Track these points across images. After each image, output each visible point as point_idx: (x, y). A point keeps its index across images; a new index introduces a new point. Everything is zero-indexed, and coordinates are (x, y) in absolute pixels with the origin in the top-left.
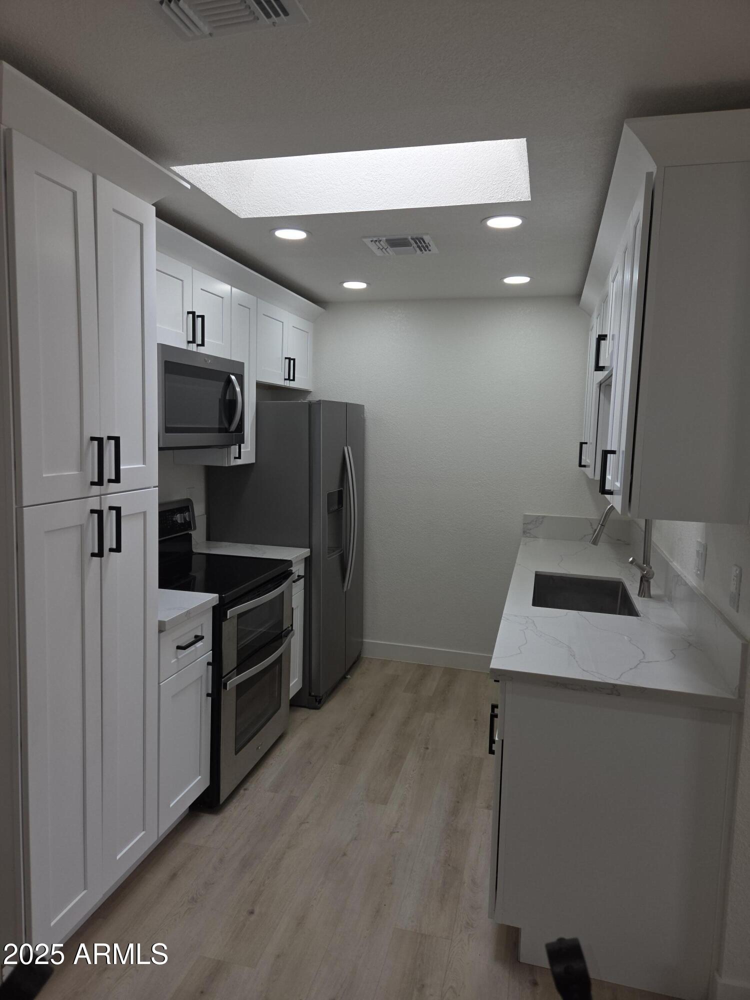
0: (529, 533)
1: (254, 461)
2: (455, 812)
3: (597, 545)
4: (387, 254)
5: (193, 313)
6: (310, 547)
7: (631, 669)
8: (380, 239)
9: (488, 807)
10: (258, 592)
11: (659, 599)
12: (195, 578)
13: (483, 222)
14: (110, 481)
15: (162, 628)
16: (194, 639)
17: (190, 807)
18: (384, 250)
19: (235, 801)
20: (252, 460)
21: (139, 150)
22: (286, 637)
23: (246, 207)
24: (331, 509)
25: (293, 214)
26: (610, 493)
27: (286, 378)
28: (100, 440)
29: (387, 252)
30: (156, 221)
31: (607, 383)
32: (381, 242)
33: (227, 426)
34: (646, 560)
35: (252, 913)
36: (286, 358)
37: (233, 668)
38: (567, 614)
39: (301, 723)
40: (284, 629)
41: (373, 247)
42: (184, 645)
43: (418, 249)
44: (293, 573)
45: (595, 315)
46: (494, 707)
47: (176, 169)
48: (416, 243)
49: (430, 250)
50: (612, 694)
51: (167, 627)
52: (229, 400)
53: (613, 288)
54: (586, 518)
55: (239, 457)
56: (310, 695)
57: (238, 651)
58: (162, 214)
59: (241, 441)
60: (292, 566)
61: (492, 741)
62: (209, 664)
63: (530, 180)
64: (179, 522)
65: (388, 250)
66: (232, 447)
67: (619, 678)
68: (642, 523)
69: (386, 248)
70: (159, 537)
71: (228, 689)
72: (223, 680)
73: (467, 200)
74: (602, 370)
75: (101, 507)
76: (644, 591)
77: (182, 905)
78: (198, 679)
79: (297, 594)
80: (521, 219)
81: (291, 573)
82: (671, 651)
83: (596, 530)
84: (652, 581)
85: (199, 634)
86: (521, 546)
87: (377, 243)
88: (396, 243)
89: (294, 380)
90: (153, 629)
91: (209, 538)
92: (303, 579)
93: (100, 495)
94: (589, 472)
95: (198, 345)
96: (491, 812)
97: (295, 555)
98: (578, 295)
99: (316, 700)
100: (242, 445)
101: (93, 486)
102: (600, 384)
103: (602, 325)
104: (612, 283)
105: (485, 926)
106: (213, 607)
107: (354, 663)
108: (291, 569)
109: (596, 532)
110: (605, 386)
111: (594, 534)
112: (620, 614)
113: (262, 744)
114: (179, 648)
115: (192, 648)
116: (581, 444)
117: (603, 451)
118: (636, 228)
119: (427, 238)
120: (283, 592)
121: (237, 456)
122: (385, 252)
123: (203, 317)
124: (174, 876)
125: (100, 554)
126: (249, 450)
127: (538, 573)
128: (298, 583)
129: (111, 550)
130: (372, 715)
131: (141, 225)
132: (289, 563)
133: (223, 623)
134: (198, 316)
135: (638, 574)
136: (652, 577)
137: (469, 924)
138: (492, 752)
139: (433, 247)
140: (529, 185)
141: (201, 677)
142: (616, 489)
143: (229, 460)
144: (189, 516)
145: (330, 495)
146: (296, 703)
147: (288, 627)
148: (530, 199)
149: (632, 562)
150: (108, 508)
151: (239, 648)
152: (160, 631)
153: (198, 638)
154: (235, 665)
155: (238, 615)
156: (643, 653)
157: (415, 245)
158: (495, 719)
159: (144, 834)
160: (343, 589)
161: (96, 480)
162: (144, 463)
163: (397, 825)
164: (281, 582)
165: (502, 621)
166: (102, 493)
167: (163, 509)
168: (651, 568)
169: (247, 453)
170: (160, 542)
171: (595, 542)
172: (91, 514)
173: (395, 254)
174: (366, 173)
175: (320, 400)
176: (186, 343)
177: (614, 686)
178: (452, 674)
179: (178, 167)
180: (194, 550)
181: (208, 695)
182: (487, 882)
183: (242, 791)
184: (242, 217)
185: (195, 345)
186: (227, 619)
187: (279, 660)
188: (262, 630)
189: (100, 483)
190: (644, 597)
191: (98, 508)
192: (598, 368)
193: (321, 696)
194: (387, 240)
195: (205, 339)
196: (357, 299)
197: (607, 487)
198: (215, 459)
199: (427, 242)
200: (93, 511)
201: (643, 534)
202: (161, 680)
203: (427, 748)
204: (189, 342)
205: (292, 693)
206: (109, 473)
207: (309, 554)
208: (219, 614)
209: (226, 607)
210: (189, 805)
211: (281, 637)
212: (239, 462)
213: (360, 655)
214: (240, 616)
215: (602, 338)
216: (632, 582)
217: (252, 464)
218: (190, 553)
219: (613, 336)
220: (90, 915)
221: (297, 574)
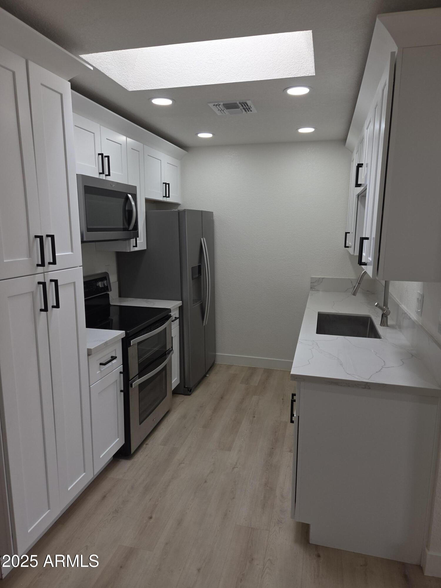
0: (314, 288)
1: (146, 248)
2: (271, 454)
3: (355, 296)
4: (225, 114)
5: (102, 154)
6: (182, 300)
7: (377, 372)
8: (219, 104)
9: (290, 451)
10: (150, 328)
11: (392, 327)
12: (112, 320)
13: (285, 90)
14: (50, 263)
15: (89, 353)
16: (111, 359)
17: (113, 456)
18: (222, 111)
19: (140, 451)
20: (145, 248)
21: (57, 44)
22: (169, 354)
23: (132, 84)
24: (194, 277)
25: (162, 88)
26: (365, 264)
27: (164, 196)
28: (41, 238)
29: (224, 112)
30: (71, 92)
31: (362, 195)
32: (220, 106)
33: (127, 227)
34: (385, 304)
35: (151, 518)
36: (164, 183)
37: (136, 374)
38: (337, 338)
39: (180, 404)
40: (167, 350)
41: (215, 109)
42: (104, 363)
43: (244, 110)
44: (171, 316)
45: (355, 151)
46: (293, 395)
47: (82, 56)
48: (242, 106)
49: (251, 111)
50: (365, 388)
51: (93, 352)
52: (128, 210)
53: (367, 133)
54: (349, 279)
55: (136, 246)
56: (185, 387)
57: (138, 364)
58: (75, 87)
59: (136, 236)
60: (171, 312)
61: (292, 415)
62: (121, 373)
63: (315, 61)
64: (100, 286)
65: (224, 111)
66: (132, 240)
67: (370, 378)
68: (383, 283)
69: (223, 109)
70: (85, 298)
71: (133, 387)
72: (130, 382)
73: (274, 76)
74: (360, 187)
75: (44, 280)
76: (384, 323)
77: (109, 515)
78: (114, 382)
79: (175, 329)
80: (309, 89)
81: (170, 316)
82: (401, 360)
83: (355, 287)
84: (389, 317)
85: (114, 355)
86: (309, 296)
87: (217, 106)
88: (230, 106)
89: (169, 197)
90: (84, 354)
91: (120, 296)
92: (178, 319)
93: (44, 273)
94: (351, 250)
95: (106, 175)
96: (292, 454)
97: (173, 305)
98: (345, 140)
99: (188, 390)
100: (137, 238)
101: (39, 267)
102: (358, 196)
103: (360, 157)
104: (366, 130)
105: (289, 522)
106: (122, 339)
107: (211, 367)
108: (170, 314)
109: (355, 288)
110: (362, 197)
111: (354, 289)
112: (369, 337)
113: (155, 418)
114: (101, 364)
115: (110, 364)
116: (346, 233)
117: (360, 238)
118: (383, 90)
119: (249, 103)
120: (166, 328)
121: (135, 245)
122: (223, 113)
123: (108, 157)
124: (104, 497)
125: (46, 309)
126: (142, 241)
127: (320, 313)
128: (175, 322)
129: (53, 307)
130: (222, 398)
131: (61, 95)
132: (169, 310)
133: (129, 348)
134: (105, 157)
135: (380, 312)
136: (389, 314)
137: (279, 521)
138: (292, 422)
139: (253, 108)
140: (314, 64)
141: (116, 381)
142: (369, 262)
143: (130, 248)
144: (107, 283)
145: (193, 268)
146: (176, 392)
147: (170, 349)
148: (314, 75)
149: (377, 306)
150: (49, 280)
151: (139, 363)
152: (89, 355)
153: (113, 358)
154: (138, 373)
155: (138, 343)
156: (384, 362)
157: (242, 108)
158: (294, 402)
159: (85, 474)
160: (203, 325)
161: (40, 263)
162: (72, 251)
163: (236, 463)
164: (164, 322)
165: (298, 344)
166: (45, 271)
167: (87, 280)
168: (388, 309)
169: (141, 243)
170: (85, 300)
171: (354, 294)
172: (38, 285)
173: (229, 114)
174: (209, 59)
175: (185, 209)
176: (98, 174)
177: (367, 383)
178: (269, 372)
179: (84, 55)
180: (111, 303)
181: (121, 391)
182: (290, 496)
183: (144, 446)
184: (130, 90)
185: (104, 175)
186: (131, 346)
187: (165, 368)
188: (156, 349)
189: (43, 265)
190: (384, 326)
191: (43, 281)
192: (358, 185)
193: (191, 387)
194: (223, 104)
195: (111, 171)
196: (207, 145)
197: (363, 261)
198: (121, 247)
199: (249, 105)
200: (39, 283)
201: (384, 288)
202: (91, 384)
203: (254, 417)
204: (100, 173)
205: (173, 387)
206: (48, 258)
207: (181, 305)
208: (126, 343)
209: (131, 338)
210: (113, 455)
211: (166, 354)
212: (136, 249)
213: (214, 362)
214: (139, 343)
215: (360, 165)
216: (377, 317)
217: (145, 250)
218: (109, 305)
219: (367, 164)
220: (54, 522)
221: (175, 317)
